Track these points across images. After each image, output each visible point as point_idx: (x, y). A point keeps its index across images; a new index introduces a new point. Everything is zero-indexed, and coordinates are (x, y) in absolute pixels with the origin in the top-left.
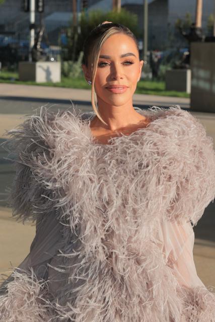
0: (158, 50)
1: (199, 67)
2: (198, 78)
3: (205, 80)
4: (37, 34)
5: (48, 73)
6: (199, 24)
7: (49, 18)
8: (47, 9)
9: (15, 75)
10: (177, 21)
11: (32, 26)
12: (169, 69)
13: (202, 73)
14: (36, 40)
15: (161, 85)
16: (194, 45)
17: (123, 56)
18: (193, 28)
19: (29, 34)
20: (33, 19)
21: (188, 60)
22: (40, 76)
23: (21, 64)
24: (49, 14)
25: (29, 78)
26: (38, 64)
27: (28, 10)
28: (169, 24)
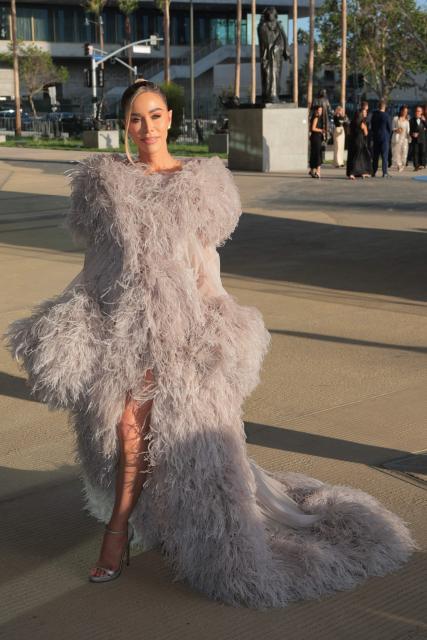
0: (204, 118)
1: (235, 131)
2: (235, 141)
3: (241, 142)
4: (98, 106)
5: (108, 140)
6: (238, 95)
7: (109, 93)
8: (108, 84)
9: (80, 143)
10: (221, 92)
11: (95, 100)
12: (213, 134)
13: (238, 136)
14: (98, 112)
15: (205, 148)
16: (231, 111)
17: (151, 112)
18: (231, 98)
19: (92, 107)
20: (95, 94)
21: (226, 126)
22: (102, 143)
23: (85, 132)
24: (110, 89)
25: (92, 144)
26: (99, 133)
27: (91, 85)
28: (214, 95)
